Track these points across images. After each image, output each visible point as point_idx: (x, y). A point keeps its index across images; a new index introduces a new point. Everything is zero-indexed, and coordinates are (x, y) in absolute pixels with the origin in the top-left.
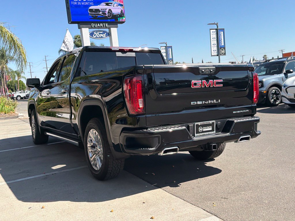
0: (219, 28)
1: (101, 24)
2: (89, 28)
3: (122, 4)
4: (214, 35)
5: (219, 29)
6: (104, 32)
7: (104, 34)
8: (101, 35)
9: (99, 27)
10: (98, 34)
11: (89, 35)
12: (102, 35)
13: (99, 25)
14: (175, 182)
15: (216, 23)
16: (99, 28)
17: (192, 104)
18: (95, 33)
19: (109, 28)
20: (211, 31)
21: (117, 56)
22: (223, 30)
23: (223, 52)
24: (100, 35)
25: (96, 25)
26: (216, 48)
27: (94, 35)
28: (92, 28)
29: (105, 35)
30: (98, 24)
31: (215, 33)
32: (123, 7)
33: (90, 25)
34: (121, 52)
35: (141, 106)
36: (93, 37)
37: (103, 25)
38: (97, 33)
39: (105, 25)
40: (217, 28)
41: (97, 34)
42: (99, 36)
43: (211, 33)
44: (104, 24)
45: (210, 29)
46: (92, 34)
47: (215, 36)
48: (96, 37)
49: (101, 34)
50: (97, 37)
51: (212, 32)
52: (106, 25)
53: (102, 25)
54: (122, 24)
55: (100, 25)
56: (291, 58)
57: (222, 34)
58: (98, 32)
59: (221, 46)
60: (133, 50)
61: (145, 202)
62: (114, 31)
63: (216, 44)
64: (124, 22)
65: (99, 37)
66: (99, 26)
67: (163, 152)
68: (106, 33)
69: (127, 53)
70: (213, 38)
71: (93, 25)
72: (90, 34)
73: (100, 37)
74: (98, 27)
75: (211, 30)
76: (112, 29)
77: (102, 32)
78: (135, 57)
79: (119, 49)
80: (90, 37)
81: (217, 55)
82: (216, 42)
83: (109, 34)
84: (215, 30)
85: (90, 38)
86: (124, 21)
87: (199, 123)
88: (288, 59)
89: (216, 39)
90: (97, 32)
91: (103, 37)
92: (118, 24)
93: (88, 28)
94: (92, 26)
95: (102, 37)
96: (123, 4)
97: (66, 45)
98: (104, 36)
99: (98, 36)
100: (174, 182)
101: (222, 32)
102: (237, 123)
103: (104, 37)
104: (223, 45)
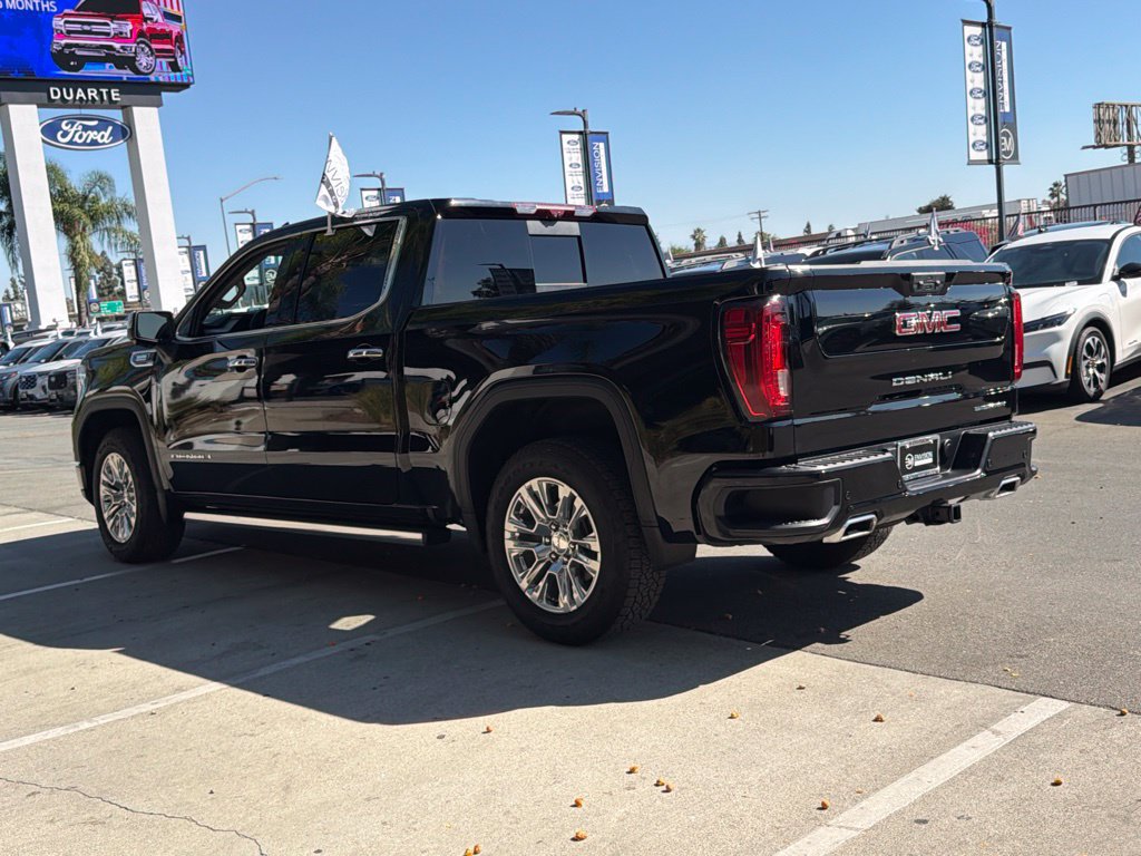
0: (591, 128)
1: (89, 90)
2: (38, 107)
3: (177, 13)
4: (574, 156)
5: (592, 133)
6: (104, 123)
7: (106, 130)
8: (92, 135)
9: (82, 104)
10: (76, 132)
11: (41, 136)
12: (95, 133)
13: (83, 95)
14: (823, 629)
15: (580, 110)
16: (80, 107)
17: (894, 384)
18: (67, 125)
19: (123, 107)
20: (566, 138)
21: (531, 232)
22: (603, 136)
24: (85, 135)
25: (68, 95)
27: (61, 132)
28: (51, 104)
29: (107, 134)
30: (80, 90)
31: (578, 146)
32: (183, 24)
33: (45, 94)
34: (541, 220)
35: (783, 391)
36: (58, 141)
37: (100, 94)
38: (73, 124)
39: (109, 94)
40: (582, 129)
41: (74, 129)
42: (80, 137)
43: (565, 145)
44: (104, 91)
45: (562, 132)
46: (50, 131)
47: (577, 158)
48: (71, 142)
49: (89, 132)
50: (76, 144)
51: (569, 143)
52: (113, 95)
53: (94, 95)
54: (178, 91)
55: (86, 95)
56: (902, 242)
57: (602, 152)
58: (79, 122)
59: (598, 194)
60: (576, 214)
61: (803, 685)
62: (146, 118)
63: (582, 185)
64: (186, 86)
65: (84, 144)
66: (81, 98)
67: (843, 530)
68: (110, 128)
69: (559, 223)
70: (571, 165)
71: (55, 93)
72: (43, 131)
73: (88, 141)
74: (77, 103)
75: (564, 136)
76: (136, 110)
77: (95, 123)
78: (579, 237)
79: (538, 211)
80: (43, 141)
82: (580, 180)
83: (126, 132)
84: (576, 137)
85: (44, 148)
86: (186, 81)
87: (907, 444)
88: (893, 247)
89: (581, 169)
90: (72, 120)
91: (100, 141)
92: (163, 94)
93: (35, 107)
94: (53, 97)
95: (94, 143)
96: (181, 13)
97: (332, 193)
98: (105, 140)
99: (76, 139)
100: (819, 632)
101: (602, 145)
102: (997, 439)
103: (104, 144)
104: (606, 189)
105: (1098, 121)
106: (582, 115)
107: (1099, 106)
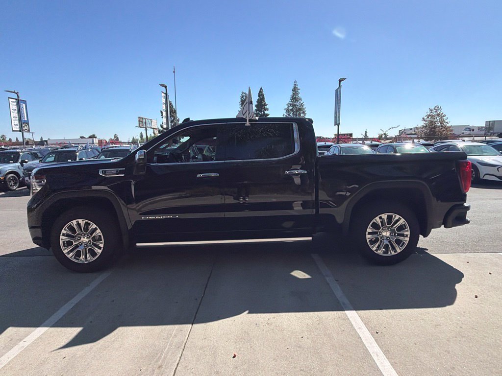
4: (14, 106)
15: (16, 92)
20: (11, 100)
22: (25, 102)
23: (27, 128)
26: (17, 122)
31: (16, 104)
40: (17, 98)
43: (11, 102)
45: (9, 98)
47: (15, 107)
57: (24, 107)
59: (23, 120)
63: (17, 117)
70: (13, 109)
81: (20, 131)
82: (16, 115)
84: (15, 100)
89: (17, 111)
101: (24, 105)
104: (26, 119)
105: (139, 121)
106: (17, 93)
107: (139, 118)
